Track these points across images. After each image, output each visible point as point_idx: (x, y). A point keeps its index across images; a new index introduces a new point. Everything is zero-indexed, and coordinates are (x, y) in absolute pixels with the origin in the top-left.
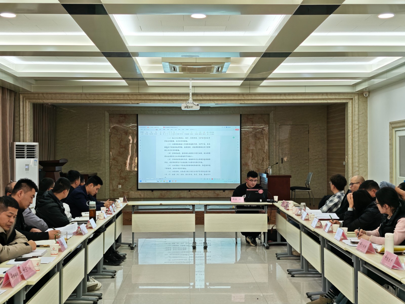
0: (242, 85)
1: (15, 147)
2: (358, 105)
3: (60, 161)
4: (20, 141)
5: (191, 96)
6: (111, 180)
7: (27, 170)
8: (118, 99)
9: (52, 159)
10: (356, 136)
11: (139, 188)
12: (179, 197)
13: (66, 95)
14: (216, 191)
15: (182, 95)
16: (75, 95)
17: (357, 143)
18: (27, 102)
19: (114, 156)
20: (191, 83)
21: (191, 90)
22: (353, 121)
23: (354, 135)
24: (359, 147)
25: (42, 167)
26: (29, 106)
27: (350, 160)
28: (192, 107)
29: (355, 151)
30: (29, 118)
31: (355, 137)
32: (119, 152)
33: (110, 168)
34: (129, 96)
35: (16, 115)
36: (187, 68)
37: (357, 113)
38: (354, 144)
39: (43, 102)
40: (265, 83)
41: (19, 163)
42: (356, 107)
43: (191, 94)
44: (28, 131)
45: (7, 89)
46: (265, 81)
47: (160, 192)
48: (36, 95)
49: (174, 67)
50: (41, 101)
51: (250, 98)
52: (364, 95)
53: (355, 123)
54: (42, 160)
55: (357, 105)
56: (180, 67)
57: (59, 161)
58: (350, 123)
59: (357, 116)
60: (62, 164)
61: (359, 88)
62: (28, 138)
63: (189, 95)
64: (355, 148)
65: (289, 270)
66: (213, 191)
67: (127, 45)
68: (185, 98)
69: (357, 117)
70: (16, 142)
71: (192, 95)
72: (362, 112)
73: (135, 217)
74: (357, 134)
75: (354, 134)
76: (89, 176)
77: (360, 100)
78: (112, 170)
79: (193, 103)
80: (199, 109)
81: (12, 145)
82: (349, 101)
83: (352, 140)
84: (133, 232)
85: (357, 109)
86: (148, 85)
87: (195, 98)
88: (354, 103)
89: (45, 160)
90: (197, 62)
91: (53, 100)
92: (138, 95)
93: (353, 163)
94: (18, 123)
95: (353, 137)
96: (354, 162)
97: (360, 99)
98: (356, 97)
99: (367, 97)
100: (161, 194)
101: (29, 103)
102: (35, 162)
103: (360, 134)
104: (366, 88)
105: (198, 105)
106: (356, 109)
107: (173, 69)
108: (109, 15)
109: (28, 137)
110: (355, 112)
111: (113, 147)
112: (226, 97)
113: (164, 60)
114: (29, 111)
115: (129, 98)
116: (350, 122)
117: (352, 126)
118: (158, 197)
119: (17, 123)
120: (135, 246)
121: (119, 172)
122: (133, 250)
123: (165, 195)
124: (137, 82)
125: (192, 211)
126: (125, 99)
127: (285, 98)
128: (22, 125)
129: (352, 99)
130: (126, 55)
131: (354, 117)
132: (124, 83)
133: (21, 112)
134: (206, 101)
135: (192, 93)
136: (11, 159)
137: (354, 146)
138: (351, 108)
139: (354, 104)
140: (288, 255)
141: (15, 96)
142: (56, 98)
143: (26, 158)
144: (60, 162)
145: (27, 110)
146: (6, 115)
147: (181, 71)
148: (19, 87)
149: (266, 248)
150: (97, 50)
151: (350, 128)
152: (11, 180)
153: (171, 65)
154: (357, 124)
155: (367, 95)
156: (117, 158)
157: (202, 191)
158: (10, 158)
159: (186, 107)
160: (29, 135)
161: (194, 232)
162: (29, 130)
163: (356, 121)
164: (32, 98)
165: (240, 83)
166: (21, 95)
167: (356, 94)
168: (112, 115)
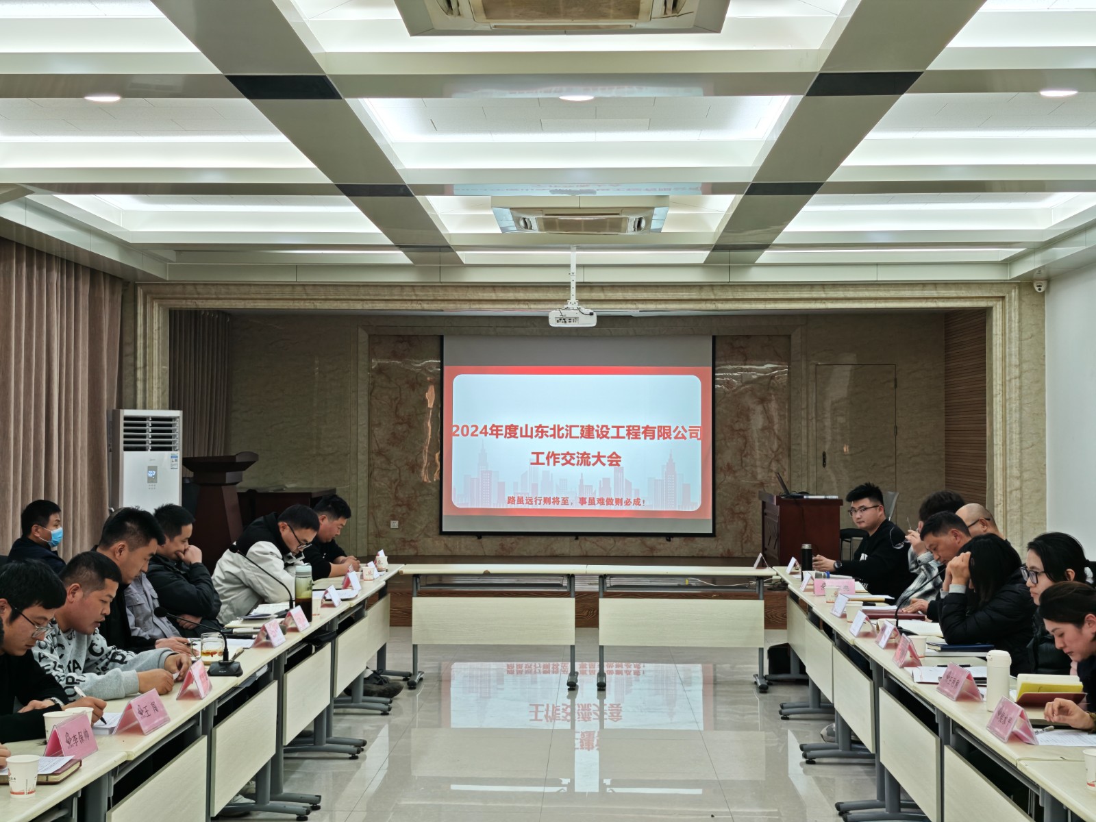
0: (708, 261)
1: (122, 422)
2: (1020, 314)
3: (237, 458)
4: (135, 407)
5: (573, 290)
6: (372, 508)
7: (152, 482)
8: (386, 298)
9: (219, 452)
10: (1015, 395)
11: (444, 530)
12: (548, 553)
13: (253, 289)
14: (648, 538)
15: (551, 289)
16: (277, 289)
17: (1016, 416)
18: (156, 305)
19: (381, 446)
20: (574, 257)
21: (575, 274)
22: (1005, 356)
23: (1007, 394)
24: (1021, 427)
25: (191, 474)
26: (159, 316)
27: (999, 459)
28: (576, 319)
29: (1012, 436)
30: (160, 347)
31: (1010, 398)
32: (393, 434)
33: (370, 475)
34: (414, 290)
35: (128, 339)
36: (557, 221)
37: (1017, 336)
38: (1008, 419)
39: (196, 305)
40: (766, 256)
41: (132, 462)
42: (1013, 319)
43: (573, 285)
44: (155, 381)
45: (104, 273)
46: (766, 252)
47: (499, 539)
48: (179, 289)
49: (524, 219)
50: (189, 303)
51: (730, 295)
52: (1034, 289)
53: (1010, 362)
54: (192, 456)
55: (1015, 314)
56: (538, 218)
57: (234, 457)
58: (998, 362)
59: (1018, 343)
60: (244, 466)
61: (1020, 270)
62: (155, 399)
63: (570, 286)
64: (1011, 428)
65: (804, 747)
66: (638, 540)
67: (397, 167)
68: (559, 296)
69: (1017, 345)
70: (126, 408)
71: (577, 286)
72: (1029, 334)
73: (420, 604)
74: (1016, 392)
75: (1008, 390)
76: (314, 496)
77: (1023, 301)
78: (376, 480)
79: (579, 309)
80: (594, 325)
81: (115, 416)
82: (995, 303)
83: (1004, 407)
84: (414, 643)
85: (1015, 325)
86: (465, 263)
87: (586, 295)
88: (1007, 307)
89: (200, 456)
90: (581, 206)
91: (220, 301)
92: (439, 289)
93: (1005, 469)
94: (130, 360)
95: (1006, 400)
96: (1008, 466)
97: (1024, 299)
98: (1013, 294)
99: (1044, 292)
100: (502, 545)
101: (159, 307)
102: (174, 459)
103: (1024, 392)
104: (1039, 269)
105: (591, 314)
106: (1013, 326)
107: (522, 223)
108: (346, 99)
109: (157, 395)
110: (1010, 331)
111: (377, 423)
112: (667, 292)
113: (496, 203)
114: (159, 329)
115: (416, 295)
116: (998, 358)
117: (1004, 369)
118: (493, 554)
119: (128, 360)
120: (421, 679)
121: (394, 486)
122: (413, 691)
123: (512, 548)
124: (436, 255)
125: (566, 590)
126: (405, 298)
127: (822, 295)
128: (142, 365)
129: (1003, 298)
130: (401, 191)
131: (1007, 347)
132: (400, 257)
133: (140, 330)
134: (616, 304)
135: (577, 283)
136: (111, 453)
137: (1008, 422)
138: (1001, 322)
139: (1007, 311)
140: (810, 709)
141: (124, 291)
142: (228, 296)
143: (151, 450)
144: (238, 460)
145: (156, 327)
146: (101, 339)
147: (543, 227)
148: (134, 270)
149: (759, 690)
150: (323, 179)
151: (998, 375)
152: (110, 507)
153: (517, 214)
154: (1016, 366)
155: (1043, 289)
156: (387, 450)
157: (609, 538)
158: (110, 451)
159: (560, 320)
160: (158, 391)
161: (571, 646)
162: (159, 378)
163: (1014, 357)
164: (169, 296)
165: (701, 256)
166: (139, 288)
167: (1014, 285)
168: (376, 339)
